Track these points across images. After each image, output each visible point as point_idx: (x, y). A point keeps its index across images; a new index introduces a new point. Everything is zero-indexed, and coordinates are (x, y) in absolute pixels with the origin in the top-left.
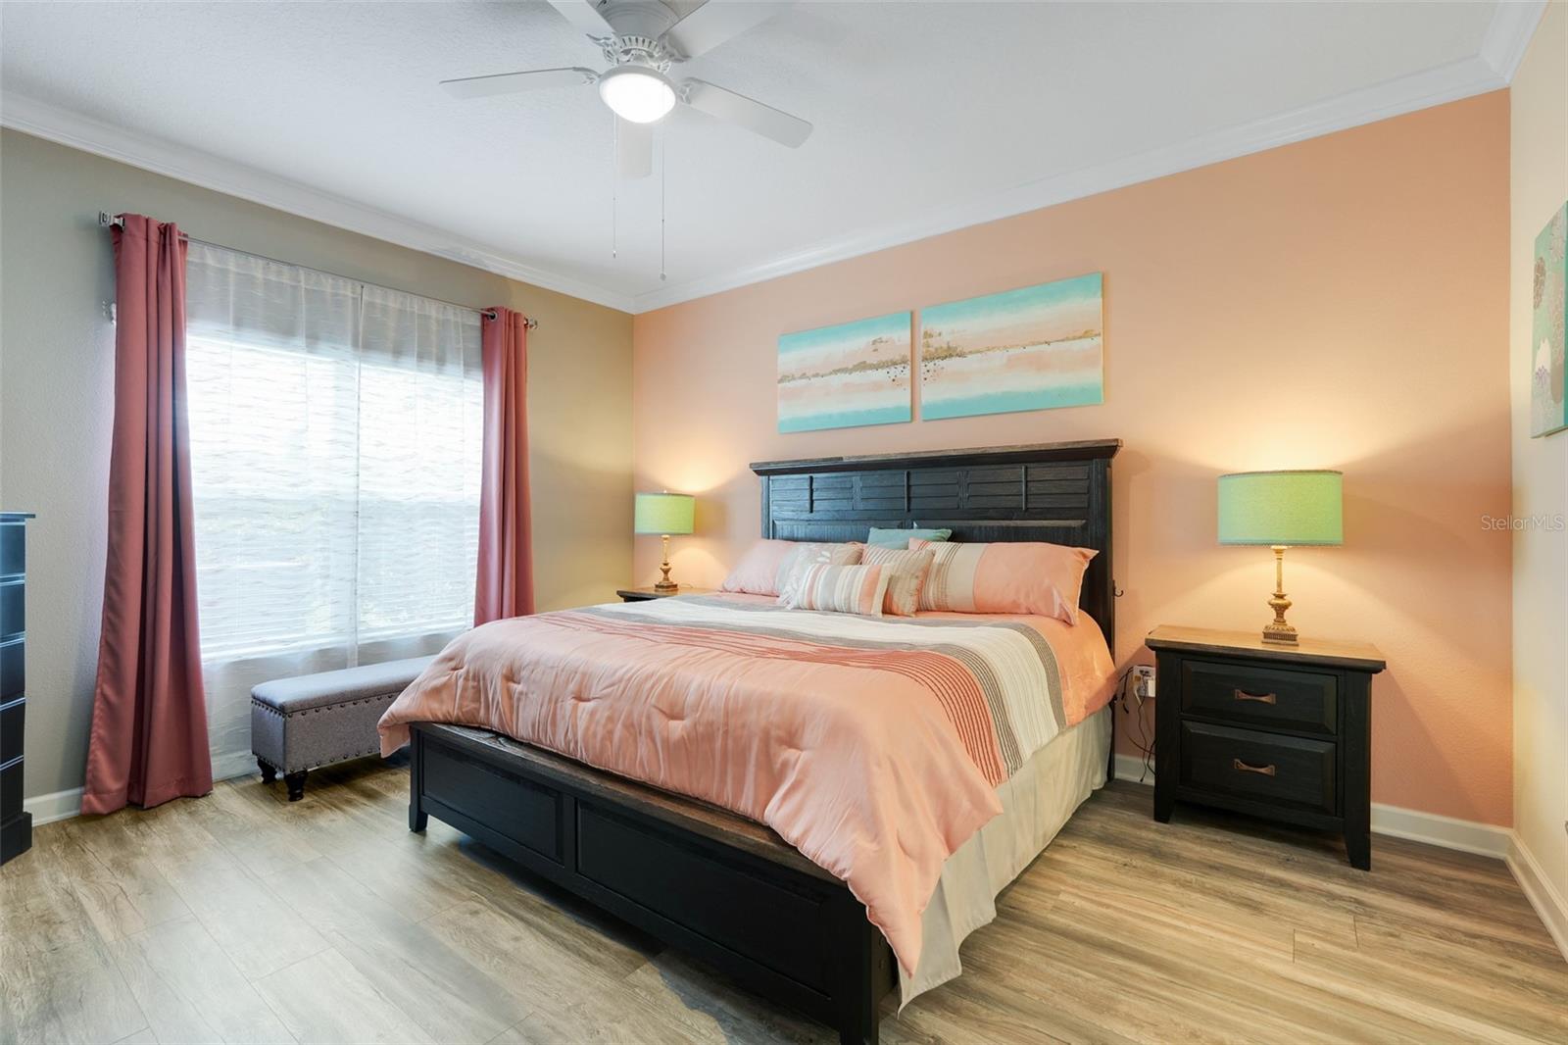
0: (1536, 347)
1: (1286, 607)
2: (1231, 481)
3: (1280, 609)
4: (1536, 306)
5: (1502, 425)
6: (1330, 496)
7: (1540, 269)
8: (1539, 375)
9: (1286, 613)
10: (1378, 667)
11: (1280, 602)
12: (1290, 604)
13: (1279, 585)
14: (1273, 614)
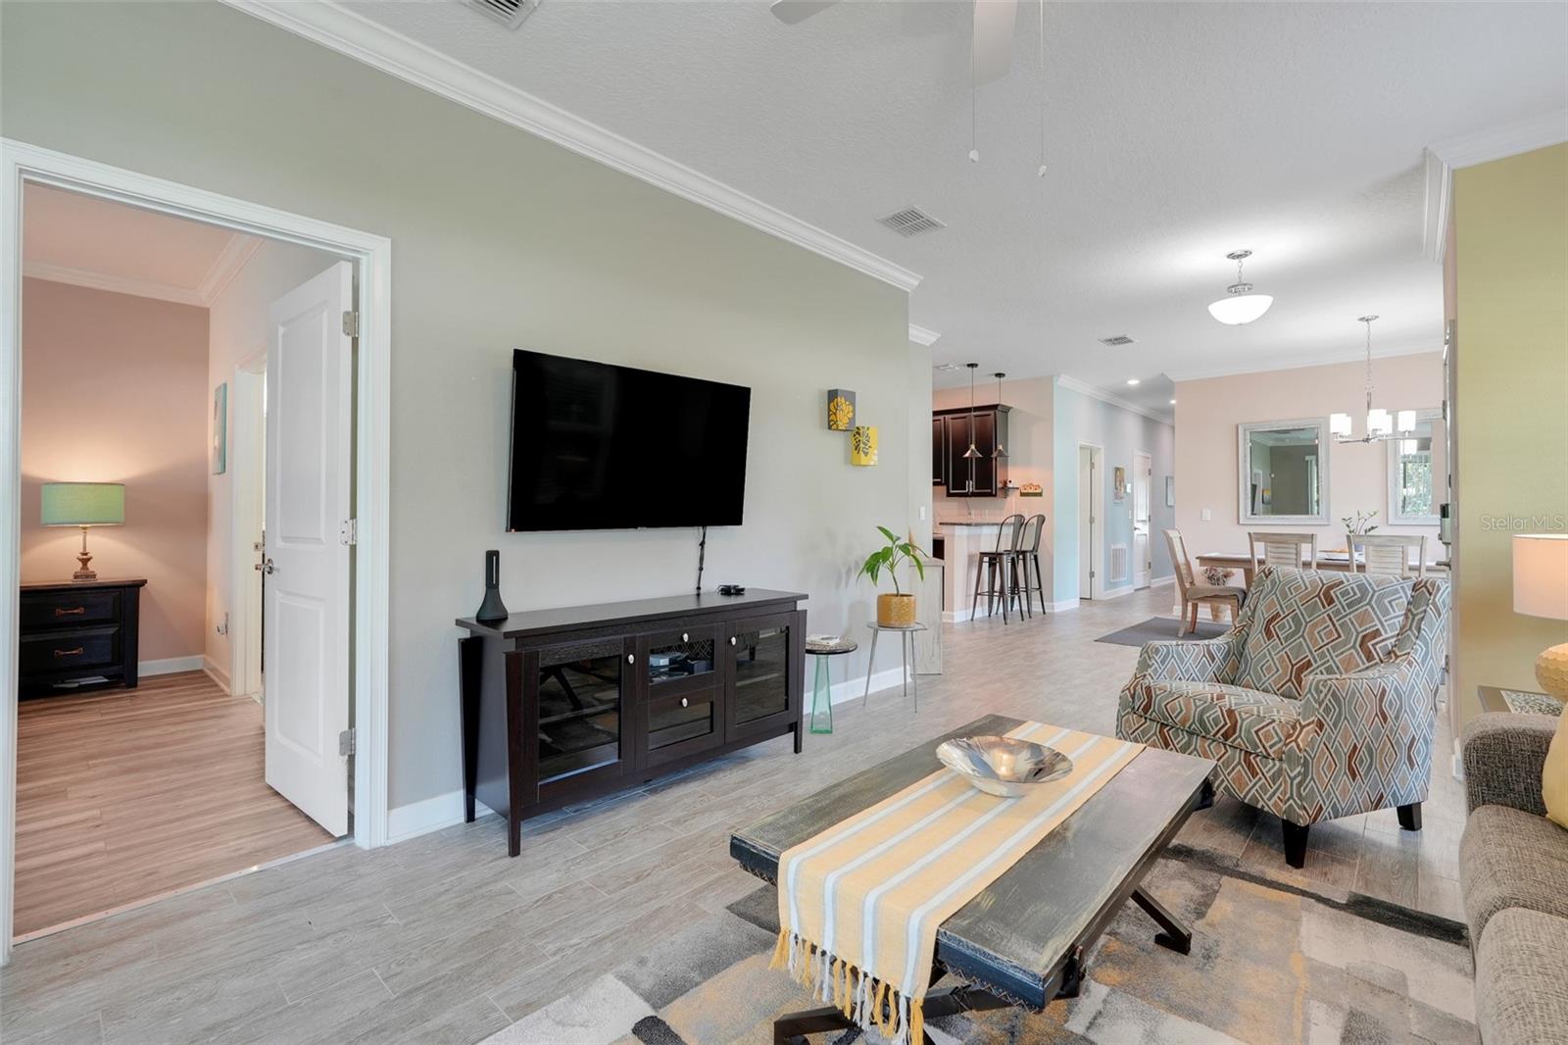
0: (214, 438)
1: (89, 559)
2: (55, 487)
3: (85, 561)
4: (215, 418)
5: (204, 463)
6: (118, 496)
7: (216, 403)
8: (215, 448)
9: (89, 564)
10: (144, 582)
11: (85, 557)
12: (91, 558)
13: (85, 548)
14: (80, 564)
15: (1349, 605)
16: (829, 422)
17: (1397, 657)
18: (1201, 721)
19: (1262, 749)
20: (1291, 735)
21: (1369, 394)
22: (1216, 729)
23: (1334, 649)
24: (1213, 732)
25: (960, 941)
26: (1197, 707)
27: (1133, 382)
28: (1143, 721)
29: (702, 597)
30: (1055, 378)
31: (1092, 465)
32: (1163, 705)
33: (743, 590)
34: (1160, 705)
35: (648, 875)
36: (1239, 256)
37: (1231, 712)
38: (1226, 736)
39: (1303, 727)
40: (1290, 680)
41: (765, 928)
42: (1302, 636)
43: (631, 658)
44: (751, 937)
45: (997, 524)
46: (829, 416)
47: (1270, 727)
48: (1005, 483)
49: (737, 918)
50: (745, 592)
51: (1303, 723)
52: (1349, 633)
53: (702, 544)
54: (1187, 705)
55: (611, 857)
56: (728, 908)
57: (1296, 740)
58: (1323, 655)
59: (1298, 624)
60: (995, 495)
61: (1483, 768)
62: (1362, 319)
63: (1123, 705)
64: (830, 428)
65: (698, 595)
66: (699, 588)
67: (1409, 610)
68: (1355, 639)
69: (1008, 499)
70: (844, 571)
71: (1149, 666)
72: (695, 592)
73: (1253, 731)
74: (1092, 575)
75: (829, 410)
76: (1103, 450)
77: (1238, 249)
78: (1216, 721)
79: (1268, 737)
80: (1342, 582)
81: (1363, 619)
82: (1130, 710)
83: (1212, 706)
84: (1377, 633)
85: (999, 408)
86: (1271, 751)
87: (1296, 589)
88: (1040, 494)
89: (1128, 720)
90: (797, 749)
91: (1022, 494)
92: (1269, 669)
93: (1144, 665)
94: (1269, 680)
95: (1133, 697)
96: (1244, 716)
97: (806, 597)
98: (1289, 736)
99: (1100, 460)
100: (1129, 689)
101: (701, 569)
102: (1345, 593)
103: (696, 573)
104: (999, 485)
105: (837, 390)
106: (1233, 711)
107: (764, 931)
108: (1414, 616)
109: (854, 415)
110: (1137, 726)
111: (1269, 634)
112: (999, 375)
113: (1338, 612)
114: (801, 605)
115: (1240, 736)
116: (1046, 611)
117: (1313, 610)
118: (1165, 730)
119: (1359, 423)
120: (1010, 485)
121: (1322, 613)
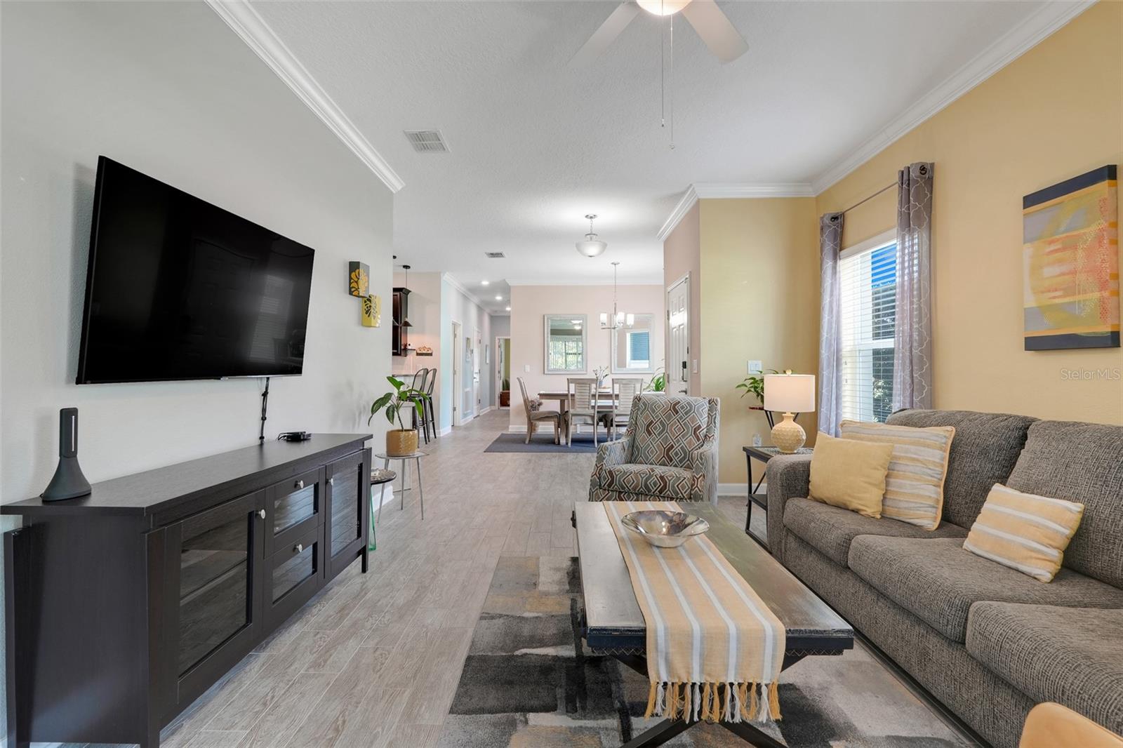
15: (686, 413)
16: (350, 288)
17: (710, 438)
18: (646, 486)
19: (680, 495)
20: (694, 484)
21: (615, 304)
22: (655, 489)
23: (683, 436)
24: (653, 491)
25: (801, 631)
26: (642, 478)
27: (485, 283)
28: (607, 492)
29: (265, 446)
30: (442, 275)
31: (455, 336)
32: (622, 480)
33: (309, 435)
34: (619, 481)
35: (344, 722)
36: (591, 217)
37: (662, 478)
38: (660, 492)
39: (698, 479)
40: (664, 456)
41: (496, 713)
42: (667, 432)
43: (263, 513)
44: (495, 725)
45: (412, 376)
46: (350, 283)
47: (684, 482)
48: (406, 345)
49: (467, 716)
50: (312, 437)
51: (698, 477)
52: (688, 428)
53: (265, 395)
54: (637, 477)
55: (284, 725)
56: (451, 712)
57: (697, 486)
58: (678, 441)
59: (663, 425)
60: (400, 355)
61: (788, 482)
62: (613, 263)
63: (593, 484)
64: (351, 293)
65: (261, 445)
66: (262, 438)
67: (709, 414)
68: (691, 431)
69: (408, 357)
70: (357, 414)
71: (604, 458)
72: (258, 442)
73: (676, 486)
74: (454, 409)
75: (350, 278)
76: (461, 326)
77: (591, 213)
78: (655, 484)
79: (683, 487)
80: (679, 402)
81: (693, 420)
82: (598, 487)
83: (651, 476)
84: (700, 426)
85: (404, 291)
86: (685, 495)
87: (659, 407)
88: (431, 354)
89: (597, 494)
90: (364, 570)
91: (418, 354)
92: (652, 452)
93: (600, 459)
94: (653, 458)
95: (599, 478)
96: (670, 479)
97: (371, 437)
98: (692, 485)
99: (460, 332)
100: (596, 474)
101: (264, 419)
102: (682, 407)
103: (259, 422)
104: (403, 347)
105: (359, 263)
106: (663, 477)
107: (499, 715)
108: (712, 416)
109: (368, 284)
110: (603, 496)
111: (650, 433)
112: (406, 267)
113: (681, 418)
114: (367, 444)
115: (669, 490)
116: (437, 436)
117: (669, 418)
118: (622, 496)
119: (610, 318)
120: (409, 347)
121: (675, 418)
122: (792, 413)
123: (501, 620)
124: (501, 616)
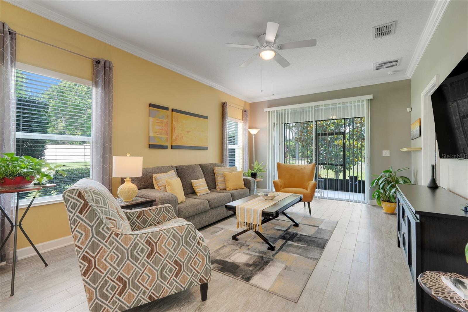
122: (130, 178)
123: (309, 256)
124: (308, 258)
